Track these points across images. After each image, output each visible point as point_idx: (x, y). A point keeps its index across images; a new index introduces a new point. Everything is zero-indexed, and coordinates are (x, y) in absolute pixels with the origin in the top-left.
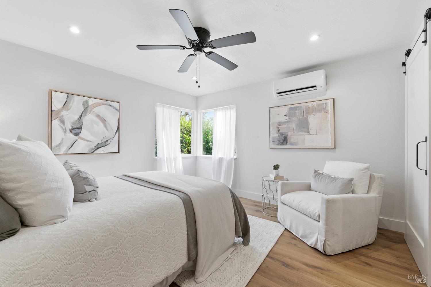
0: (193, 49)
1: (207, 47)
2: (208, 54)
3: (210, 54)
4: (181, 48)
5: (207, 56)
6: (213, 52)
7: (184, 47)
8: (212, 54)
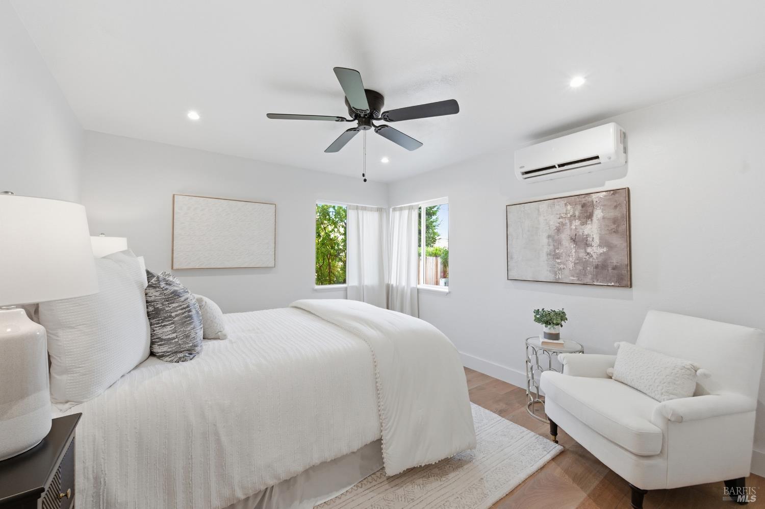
0: (356, 121)
1: (378, 119)
2: (379, 129)
3: (382, 129)
4: (338, 119)
5: (377, 132)
6: (387, 126)
7: (342, 119)
8: (386, 128)
